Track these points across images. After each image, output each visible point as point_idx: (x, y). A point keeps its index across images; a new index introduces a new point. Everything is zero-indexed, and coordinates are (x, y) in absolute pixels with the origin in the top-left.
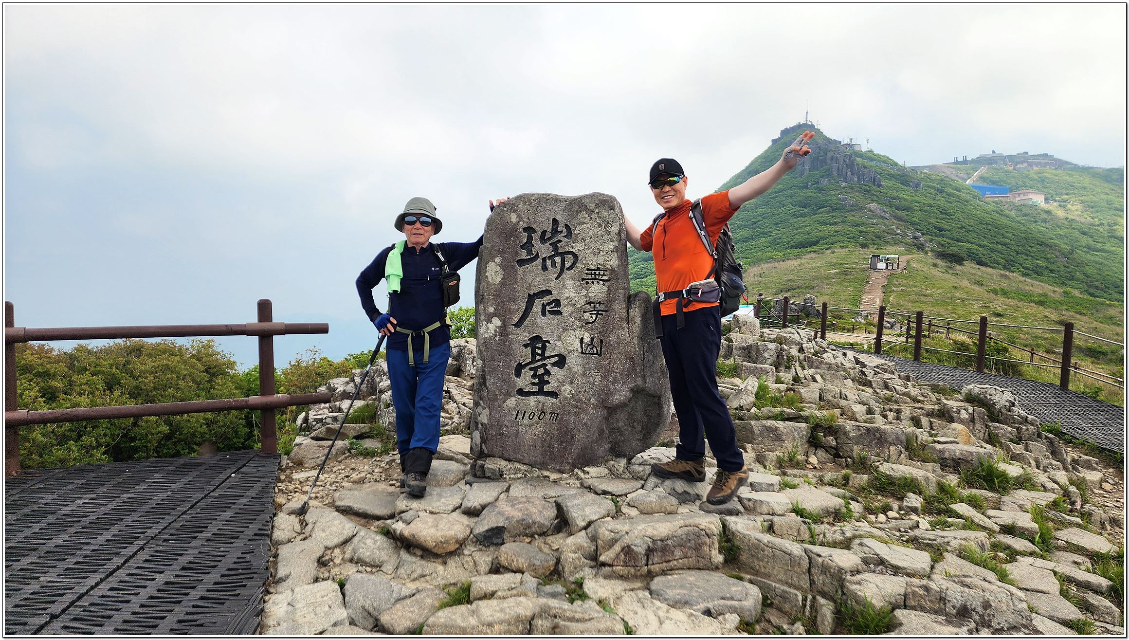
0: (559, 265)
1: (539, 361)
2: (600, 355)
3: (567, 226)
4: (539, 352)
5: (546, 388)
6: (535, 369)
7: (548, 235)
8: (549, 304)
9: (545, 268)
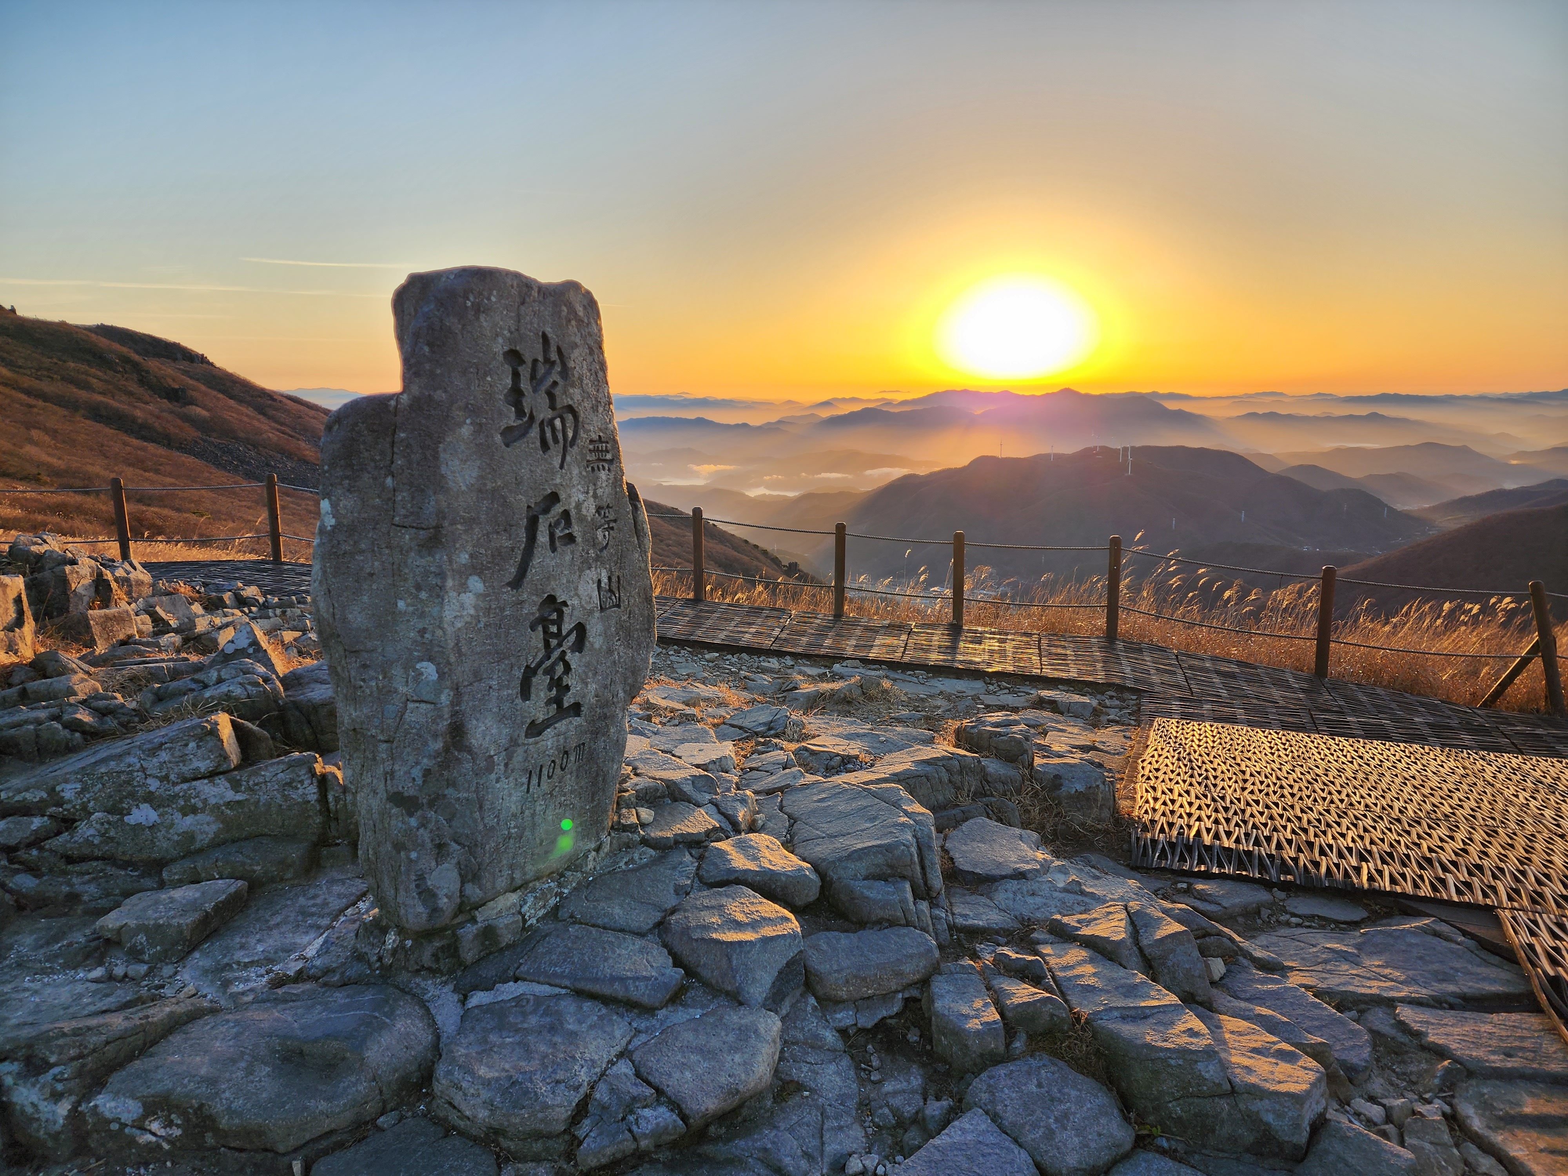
0: (560, 436)
1: (555, 649)
2: (618, 606)
3: (559, 351)
4: (554, 629)
5: (567, 701)
6: (550, 671)
7: (541, 370)
8: (557, 523)
9: (545, 446)
